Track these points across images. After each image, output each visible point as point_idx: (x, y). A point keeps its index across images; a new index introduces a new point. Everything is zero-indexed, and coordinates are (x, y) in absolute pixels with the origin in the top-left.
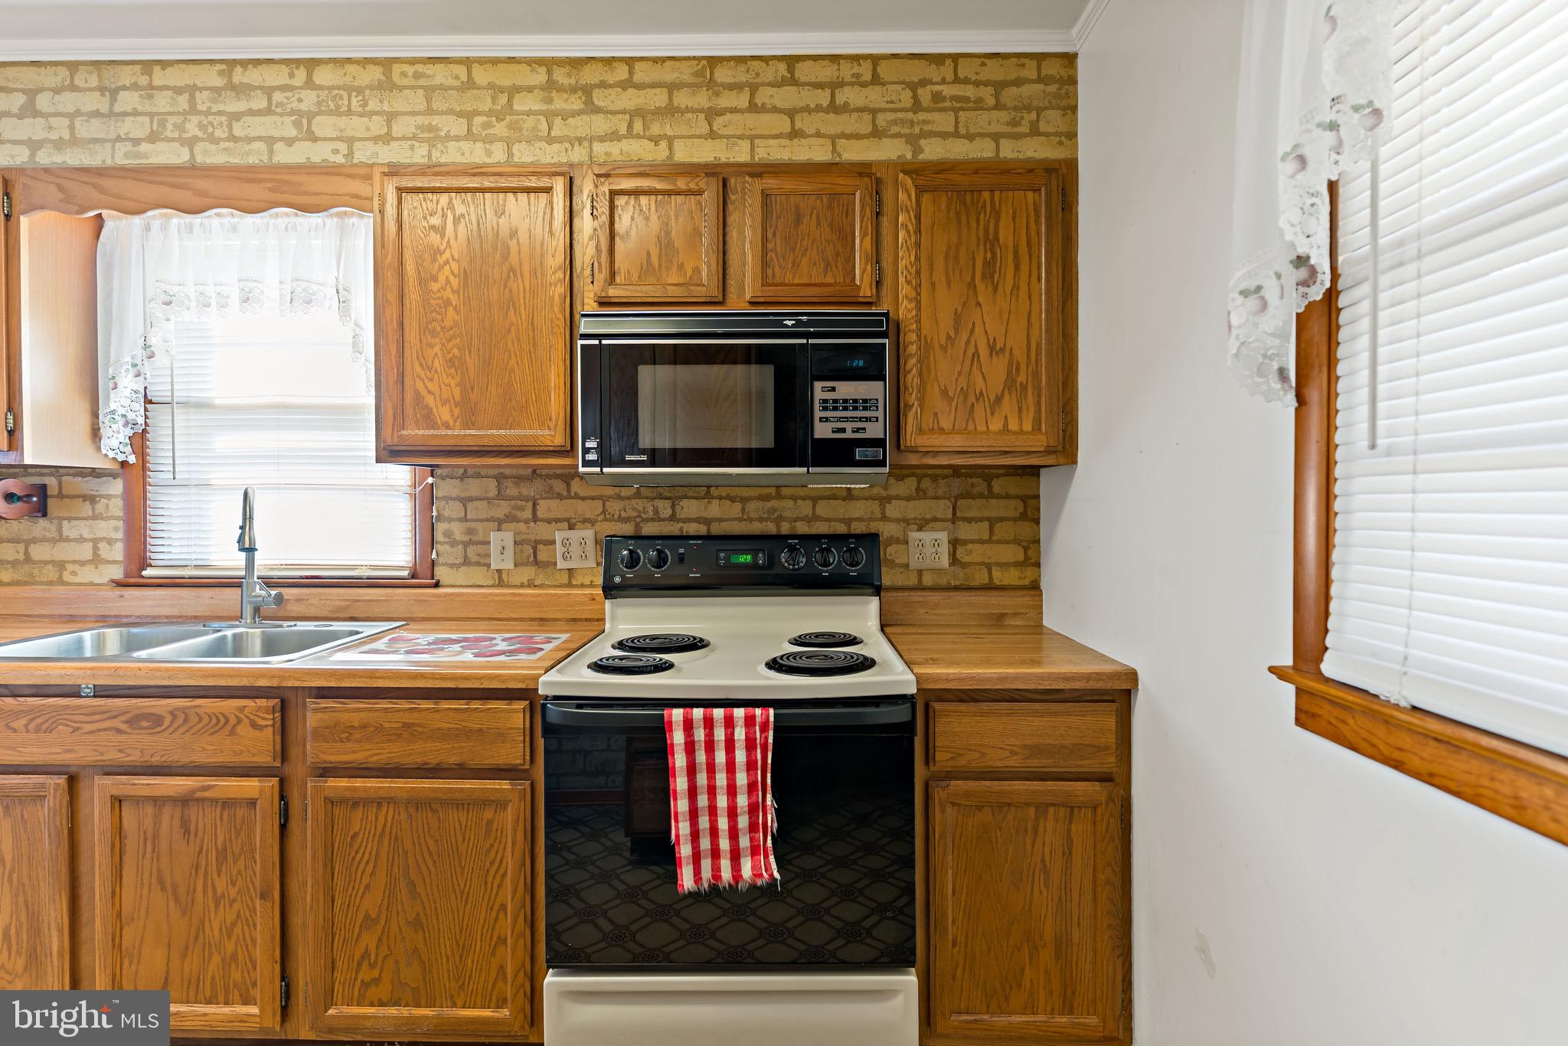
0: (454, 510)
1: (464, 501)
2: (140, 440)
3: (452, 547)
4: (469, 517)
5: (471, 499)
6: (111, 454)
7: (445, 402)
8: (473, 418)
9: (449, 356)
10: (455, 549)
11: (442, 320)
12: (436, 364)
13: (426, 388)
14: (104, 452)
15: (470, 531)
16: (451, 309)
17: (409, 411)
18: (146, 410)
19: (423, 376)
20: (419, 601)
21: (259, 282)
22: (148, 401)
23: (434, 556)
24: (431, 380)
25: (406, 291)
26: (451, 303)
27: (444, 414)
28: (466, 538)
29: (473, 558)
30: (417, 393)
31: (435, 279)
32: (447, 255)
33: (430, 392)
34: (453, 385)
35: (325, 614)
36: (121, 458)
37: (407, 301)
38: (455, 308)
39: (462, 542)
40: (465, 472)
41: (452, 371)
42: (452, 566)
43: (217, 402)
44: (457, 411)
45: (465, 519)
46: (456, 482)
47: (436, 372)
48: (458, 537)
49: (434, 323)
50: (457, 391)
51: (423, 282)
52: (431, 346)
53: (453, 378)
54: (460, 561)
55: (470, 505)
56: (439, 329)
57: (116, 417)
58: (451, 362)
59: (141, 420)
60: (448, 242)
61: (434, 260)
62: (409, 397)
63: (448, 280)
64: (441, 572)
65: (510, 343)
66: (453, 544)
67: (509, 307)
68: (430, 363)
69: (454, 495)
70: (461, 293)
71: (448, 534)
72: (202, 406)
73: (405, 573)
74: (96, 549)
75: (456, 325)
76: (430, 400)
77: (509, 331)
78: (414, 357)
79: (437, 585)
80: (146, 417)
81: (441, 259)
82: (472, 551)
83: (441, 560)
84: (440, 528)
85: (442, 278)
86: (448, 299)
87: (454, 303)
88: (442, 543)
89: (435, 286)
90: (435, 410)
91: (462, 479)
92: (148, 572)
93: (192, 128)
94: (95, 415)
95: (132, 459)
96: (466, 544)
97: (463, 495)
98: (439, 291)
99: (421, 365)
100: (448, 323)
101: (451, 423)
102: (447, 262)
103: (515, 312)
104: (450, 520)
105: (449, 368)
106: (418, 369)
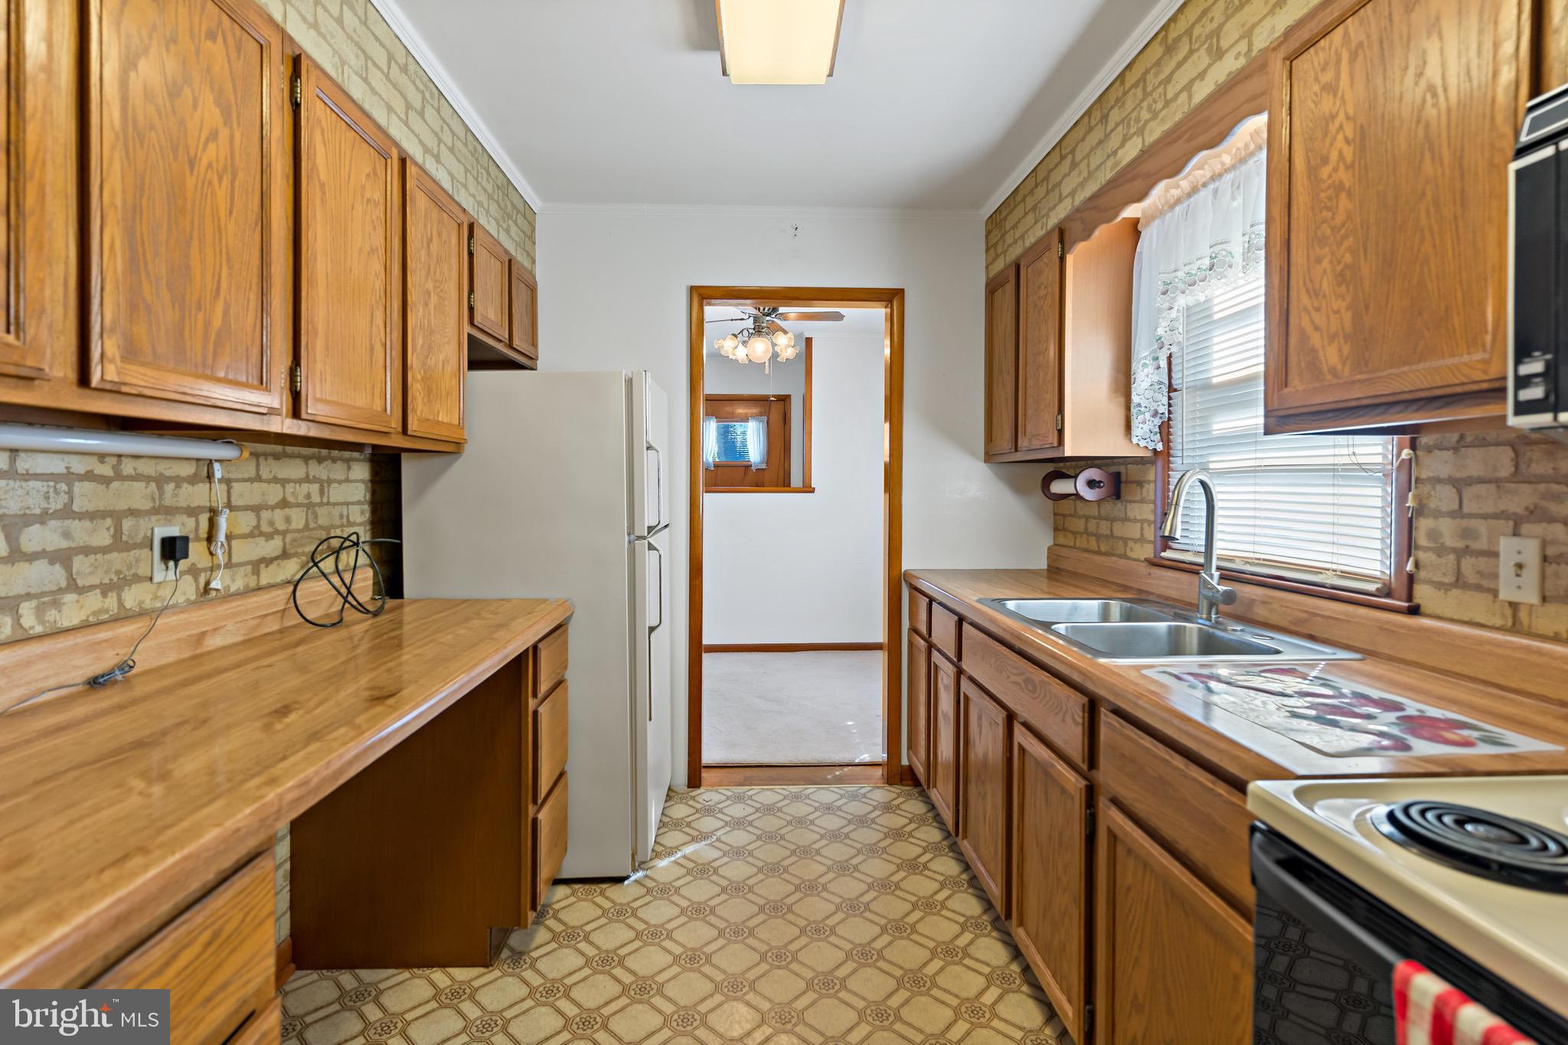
0: (1444, 498)
1: (1459, 484)
2: (1165, 430)
3: (1439, 556)
4: (1466, 510)
5: (1470, 481)
6: (1143, 444)
7: (1332, 338)
8: (1367, 354)
9: (1339, 268)
10: (1443, 560)
11: (1333, 218)
12: (1325, 285)
13: (1312, 322)
14: (1135, 440)
15: (1466, 534)
16: (1343, 195)
17: (1293, 360)
18: (1170, 398)
19: (1310, 308)
20: (1386, 630)
21: (1225, 242)
22: (1171, 389)
23: (1410, 567)
24: (1318, 310)
25: (1294, 194)
26: (1343, 188)
27: (1331, 356)
28: (1460, 544)
29: (1471, 577)
30: (1303, 332)
31: (1325, 161)
32: (1341, 116)
33: (1316, 328)
34: (1343, 310)
35: (1284, 624)
36: (1151, 446)
37: (1294, 208)
38: (1350, 195)
39: (1454, 550)
40: (1462, 437)
41: (1343, 288)
42: (1438, 585)
43: (1215, 381)
44: (1346, 349)
45: (1458, 513)
46: (1447, 455)
47: (1324, 296)
48: (1450, 541)
49: (1325, 225)
50: (1347, 317)
51: (1312, 171)
52: (1319, 261)
53: (1344, 299)
54: (1449, 579)
55: (1468, 493)
56: (1328, 232)
57: (1142, 409)
58: (1341, 278)
59: (1163, 409)
60: (1342, 98)
61: (1326, 133)
62: (1293, 340)
63: (1341, 156)
64: (1423, 594)
65: (1423, 215)
66: (1441, 550)
67: (1422, 154)
68: (1317, 287)
69: (1444, 475)
70: (1356, 166)
71: (1433, 535)
72: (1207, 387)
73: (1372, 587)
74: (1142, 529)
75: (1349, 217)
76: (1316, 340)
77: (1423, 194)
78: (1301, 283)
79: (1414, 611)
80: (1170, 405)
81: (1333, 128)
82: (1468, 565)
83: (1422, 574)
84: (1423, 525)
85: (1334, 156)
86: (1341, 182)
87: (1347, 185)
88: (1427, 549)
89: (1325, 172)
90: (1321, 353)
91: (1456, 449)
92: (1168, 554)
93: (1145, 115)
94: (1128, 408)
95: (1160, 447)
96: (1461, 553)
97: (1458, 475)
98: (1330, 176)
99: (1307, 291)
100: (1338, 221)
101: (1339, 368)
102: (1341, 127)
103: (1433, 159)
104: (1437, 514)
105: (1339, 285)
106: (1305, 300)
